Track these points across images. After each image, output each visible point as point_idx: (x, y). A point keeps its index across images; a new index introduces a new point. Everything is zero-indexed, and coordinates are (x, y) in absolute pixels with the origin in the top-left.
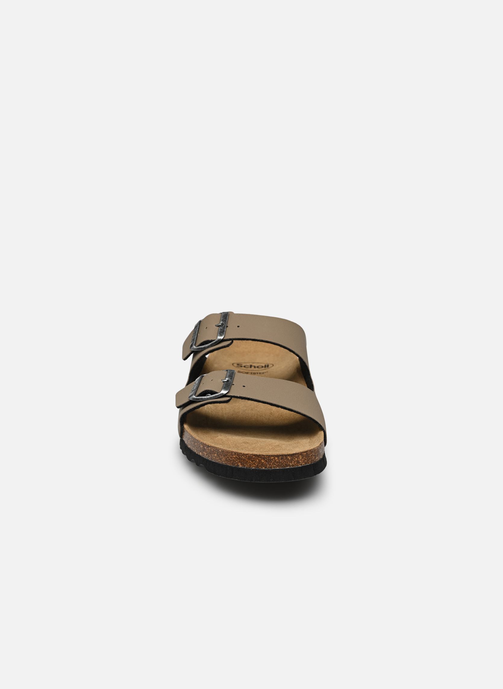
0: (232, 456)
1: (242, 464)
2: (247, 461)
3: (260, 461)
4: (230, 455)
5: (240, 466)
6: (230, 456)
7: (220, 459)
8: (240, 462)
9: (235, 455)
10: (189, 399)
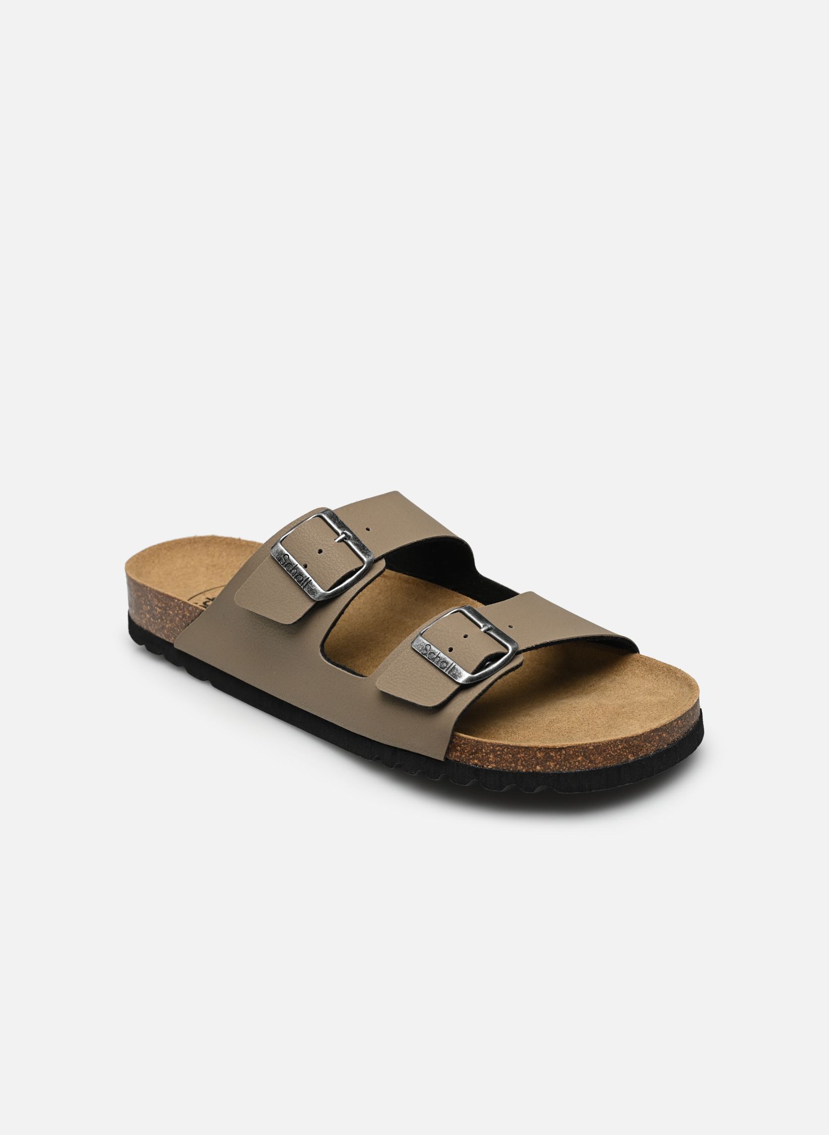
0: (615, 749)
1: (633, 754)
2: (643, 747)
3: (660, 736)
4: (611, 748)
5: (631, 758)
6: (613, 749)
7: (591, 762)
8: (630, 753)
9: (621, 745)
10: (458, 683)
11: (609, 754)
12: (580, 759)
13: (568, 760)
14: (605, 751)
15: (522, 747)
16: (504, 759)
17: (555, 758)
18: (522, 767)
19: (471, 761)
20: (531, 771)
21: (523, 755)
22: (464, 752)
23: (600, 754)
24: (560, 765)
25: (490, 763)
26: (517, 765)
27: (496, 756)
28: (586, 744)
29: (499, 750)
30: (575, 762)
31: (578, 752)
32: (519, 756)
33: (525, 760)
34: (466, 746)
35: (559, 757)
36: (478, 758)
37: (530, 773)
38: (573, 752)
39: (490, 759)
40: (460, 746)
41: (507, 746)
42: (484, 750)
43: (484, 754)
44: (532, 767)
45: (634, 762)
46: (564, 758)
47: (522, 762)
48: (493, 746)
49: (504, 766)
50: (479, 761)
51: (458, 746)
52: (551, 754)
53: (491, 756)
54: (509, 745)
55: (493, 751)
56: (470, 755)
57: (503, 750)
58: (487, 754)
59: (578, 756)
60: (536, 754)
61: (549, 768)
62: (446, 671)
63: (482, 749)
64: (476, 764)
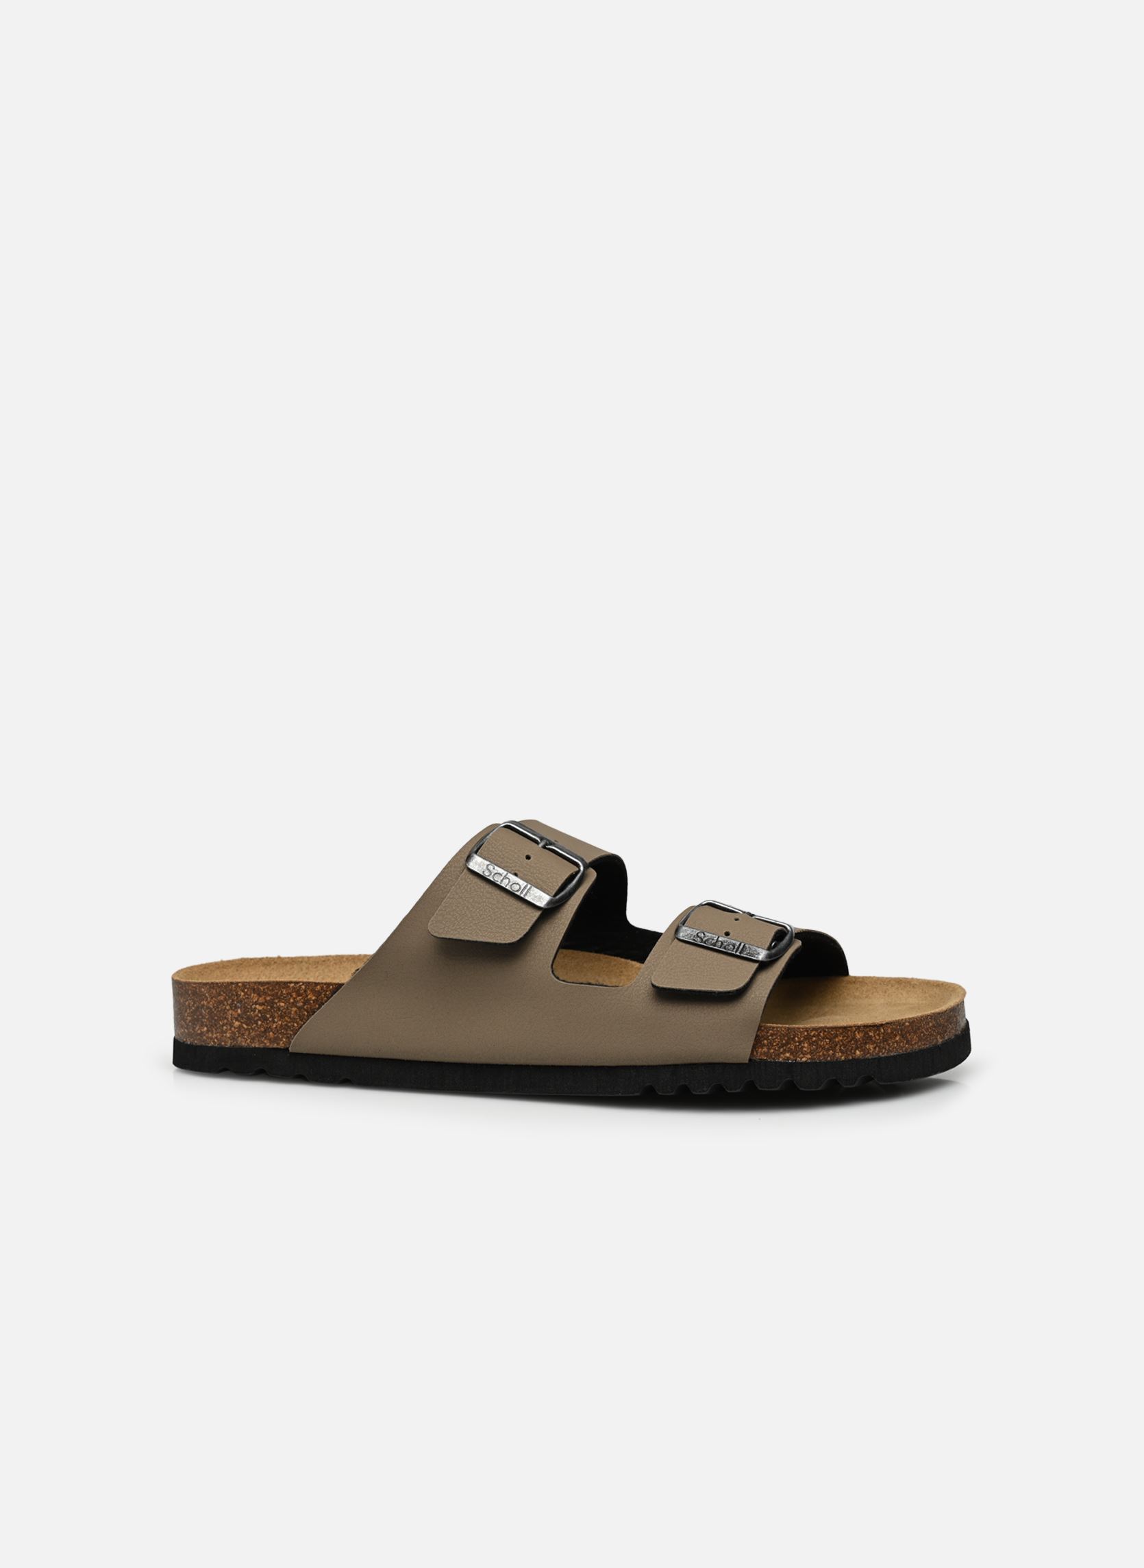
0: (928, 1026)
1: (942, 1034)
2: (946, 1027)
3: (956, 1018)
4: (924, 1025)
5: (939, 1040)
6: (925, 1027)
8: (939, 1032)
9: (930, 1023)
10: (755, 961)
11: (923, 1032)
12: (897, 1039)
13: (886, 1041)
14: (919, 1029)
15: (840, 1028)
16: (821, 1046)
17: (873, 1039)
18: (840, 1054)
19: (782, 1055)
20: (851, 1058)
21: (841, 1038)
22: (773, 1046)
23: (915, 1032)
24: (879, 1047)
25: (804, 1054)
26: (835, 1051)
27: (811, 1044)
28: (902, 1020)
29: (814, 1036)
30: (893, 1043)
31: (895, 1030)
32: (837, 1040)
33: (843, 1044)
34: (775, 1037)
35: (878, 1037)
36: (790, 1051)
37: (849, 1060)
38: (891, 1029)
39: (805, 1049)
40: (767, 1039)
41: (823, 1029)
42: (796, 1039)
43: (797, 1044)
44: (851, 1052)
45: (943, 1044)
46: (883, 1038)
47: (840, 1047)
48: (807, 1031)
49: (821, 1056)
50: (791, 1054)
51: (765, 1039)
52: (871, 1034)
53: (806, 1045)
54: (826, 1027)
55: (808, 1038)
56: (780, 1048)
57: (819, 1035)
58: (800, 1042)
59: (896, 1036)
60: (855, 1035)
61: (868, 1053)
62: (736, 952)
63: (794, 1038)
64: (788, 1059)
